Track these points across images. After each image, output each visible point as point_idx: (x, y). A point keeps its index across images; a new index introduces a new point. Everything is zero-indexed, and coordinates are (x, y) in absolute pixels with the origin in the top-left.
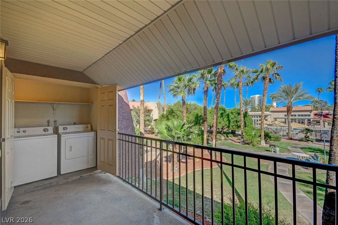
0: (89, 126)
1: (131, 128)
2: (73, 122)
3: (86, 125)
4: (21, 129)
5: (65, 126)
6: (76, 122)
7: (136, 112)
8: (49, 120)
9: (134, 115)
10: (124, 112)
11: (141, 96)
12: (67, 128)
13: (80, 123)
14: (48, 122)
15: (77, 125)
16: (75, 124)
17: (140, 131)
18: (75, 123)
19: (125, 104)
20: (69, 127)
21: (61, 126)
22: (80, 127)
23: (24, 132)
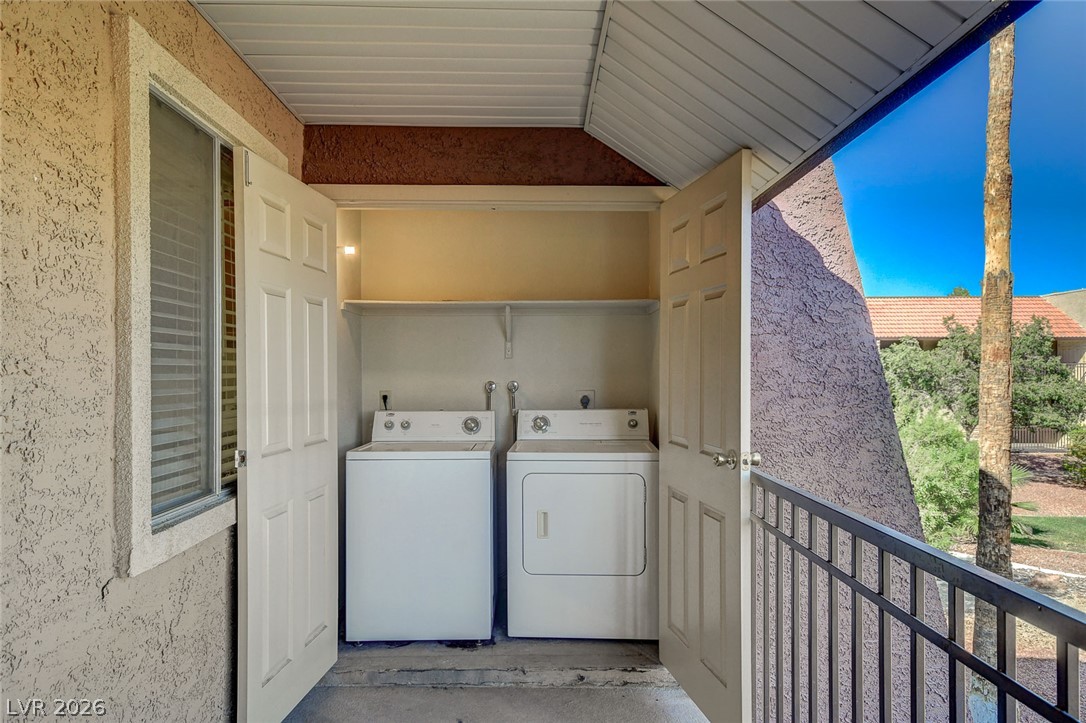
0: (642, 416)
1: (877, 444)
2: (581, 397)
3: (626, 412)
4: (396, 413)
5: (541, 413)
6: (590, 395)
7: (966, 356)
8: (491, 383)
9: (956, 372)
10: (821, 338)
11: (988, 249)
12: (546, 421)
13: (611, 404)
14: (489, 391)
15: (595, 408)
16: (585, 403)
17: (982, 464)
18: (585, 397)
19: (830, 287)
20: (555, 415)
21: (528, 412)
22: (601, 423)
23: (405, 426)
